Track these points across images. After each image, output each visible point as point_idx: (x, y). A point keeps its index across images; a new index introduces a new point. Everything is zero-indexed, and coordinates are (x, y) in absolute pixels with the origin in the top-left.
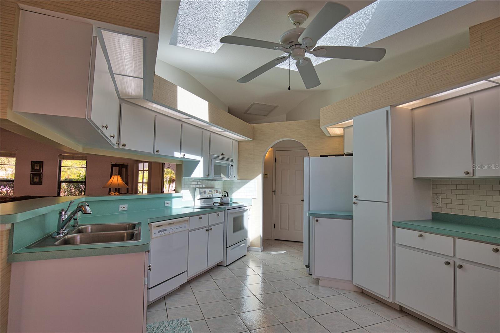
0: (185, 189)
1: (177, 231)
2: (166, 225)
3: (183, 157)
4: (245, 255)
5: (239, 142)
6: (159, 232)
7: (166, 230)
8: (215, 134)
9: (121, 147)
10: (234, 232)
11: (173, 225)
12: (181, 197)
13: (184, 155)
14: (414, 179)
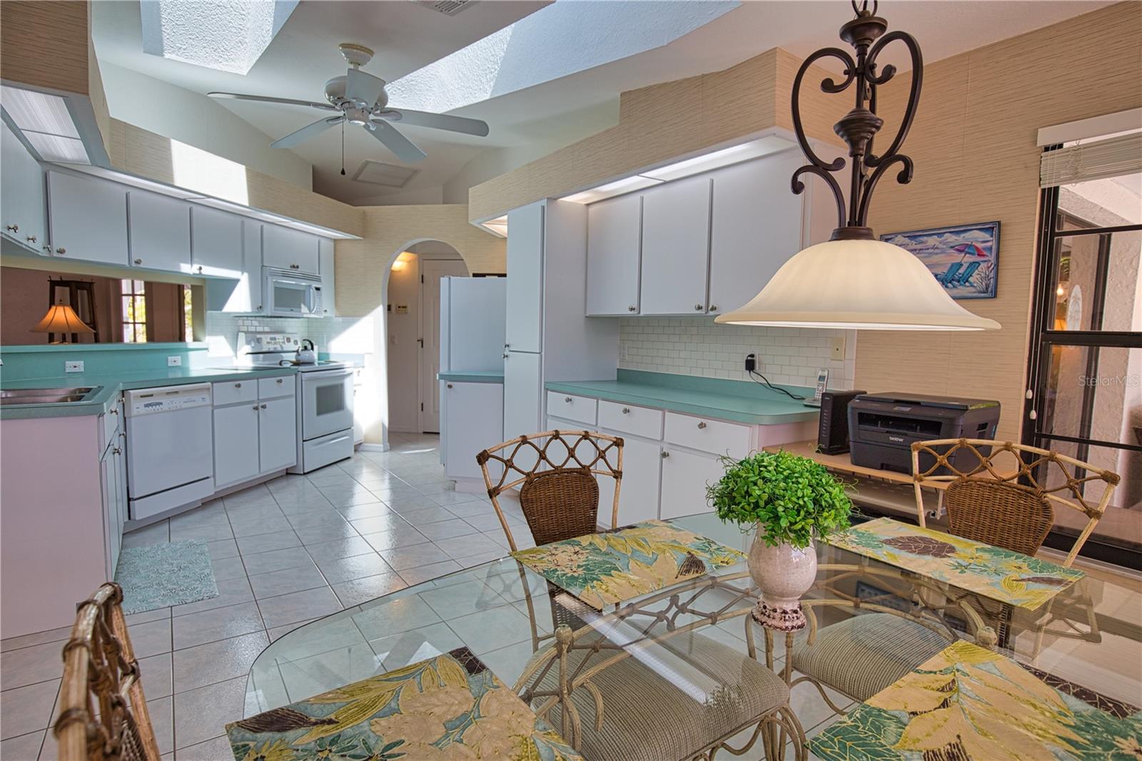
0: (213, 333)
1: (185, 405)
2: (160, 394)
3: (198, 272)
4: (349, 458)
5: (336, 241)
6: (146, 406)
7: (161, 404)
8: (274, 225)
9: (56, 254)
10: (319, 413)
11: (176, 395)
12: (207, 349)
13: (200, 268)
14: (587, 317)
